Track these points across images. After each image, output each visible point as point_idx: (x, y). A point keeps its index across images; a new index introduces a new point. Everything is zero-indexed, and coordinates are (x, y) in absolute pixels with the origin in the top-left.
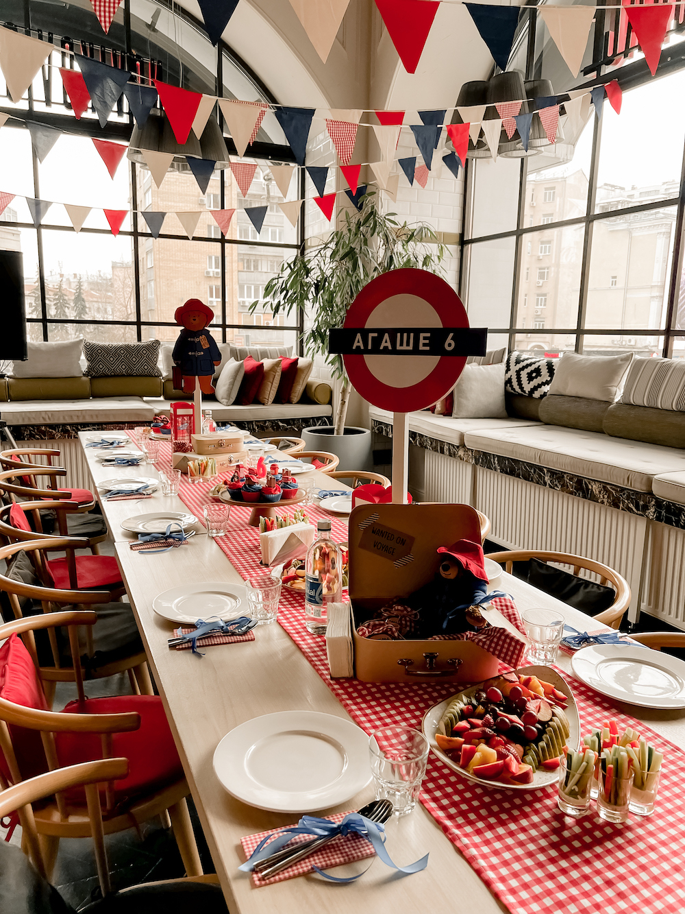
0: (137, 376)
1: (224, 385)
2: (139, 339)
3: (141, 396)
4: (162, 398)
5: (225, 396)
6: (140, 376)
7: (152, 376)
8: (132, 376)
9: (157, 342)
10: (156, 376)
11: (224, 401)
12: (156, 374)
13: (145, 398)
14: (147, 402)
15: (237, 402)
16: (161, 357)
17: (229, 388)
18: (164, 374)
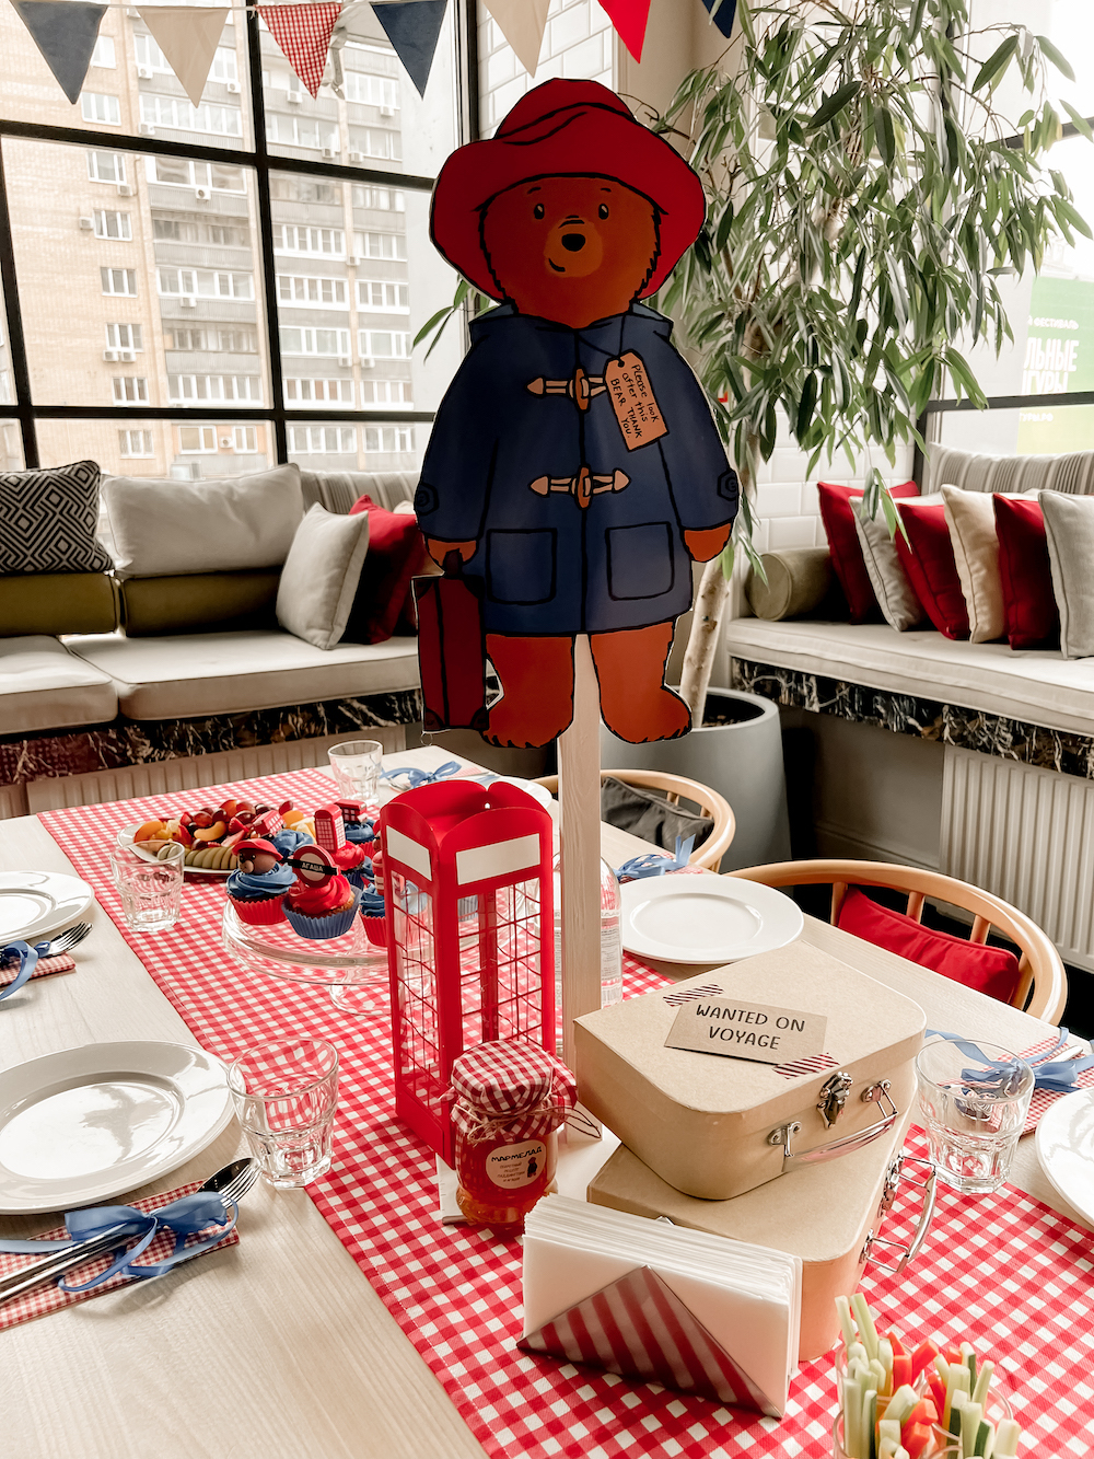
0: (36, 572)
1: (312, 588)
2: (31, 458)
3: (54, 634)
4: (118, 635)
5: (320, 620)
6: (48, 572)
7: (85, 571)
8: (20, 573)
9: (90, 467)
10: (95, 571)
11: (318, 635)
12: (97, 564)
13: (66, 639)
14: (76, 652)
15: (357, 634)
16: (105, 509)
17: (328, 595)
18: (120, 563)
